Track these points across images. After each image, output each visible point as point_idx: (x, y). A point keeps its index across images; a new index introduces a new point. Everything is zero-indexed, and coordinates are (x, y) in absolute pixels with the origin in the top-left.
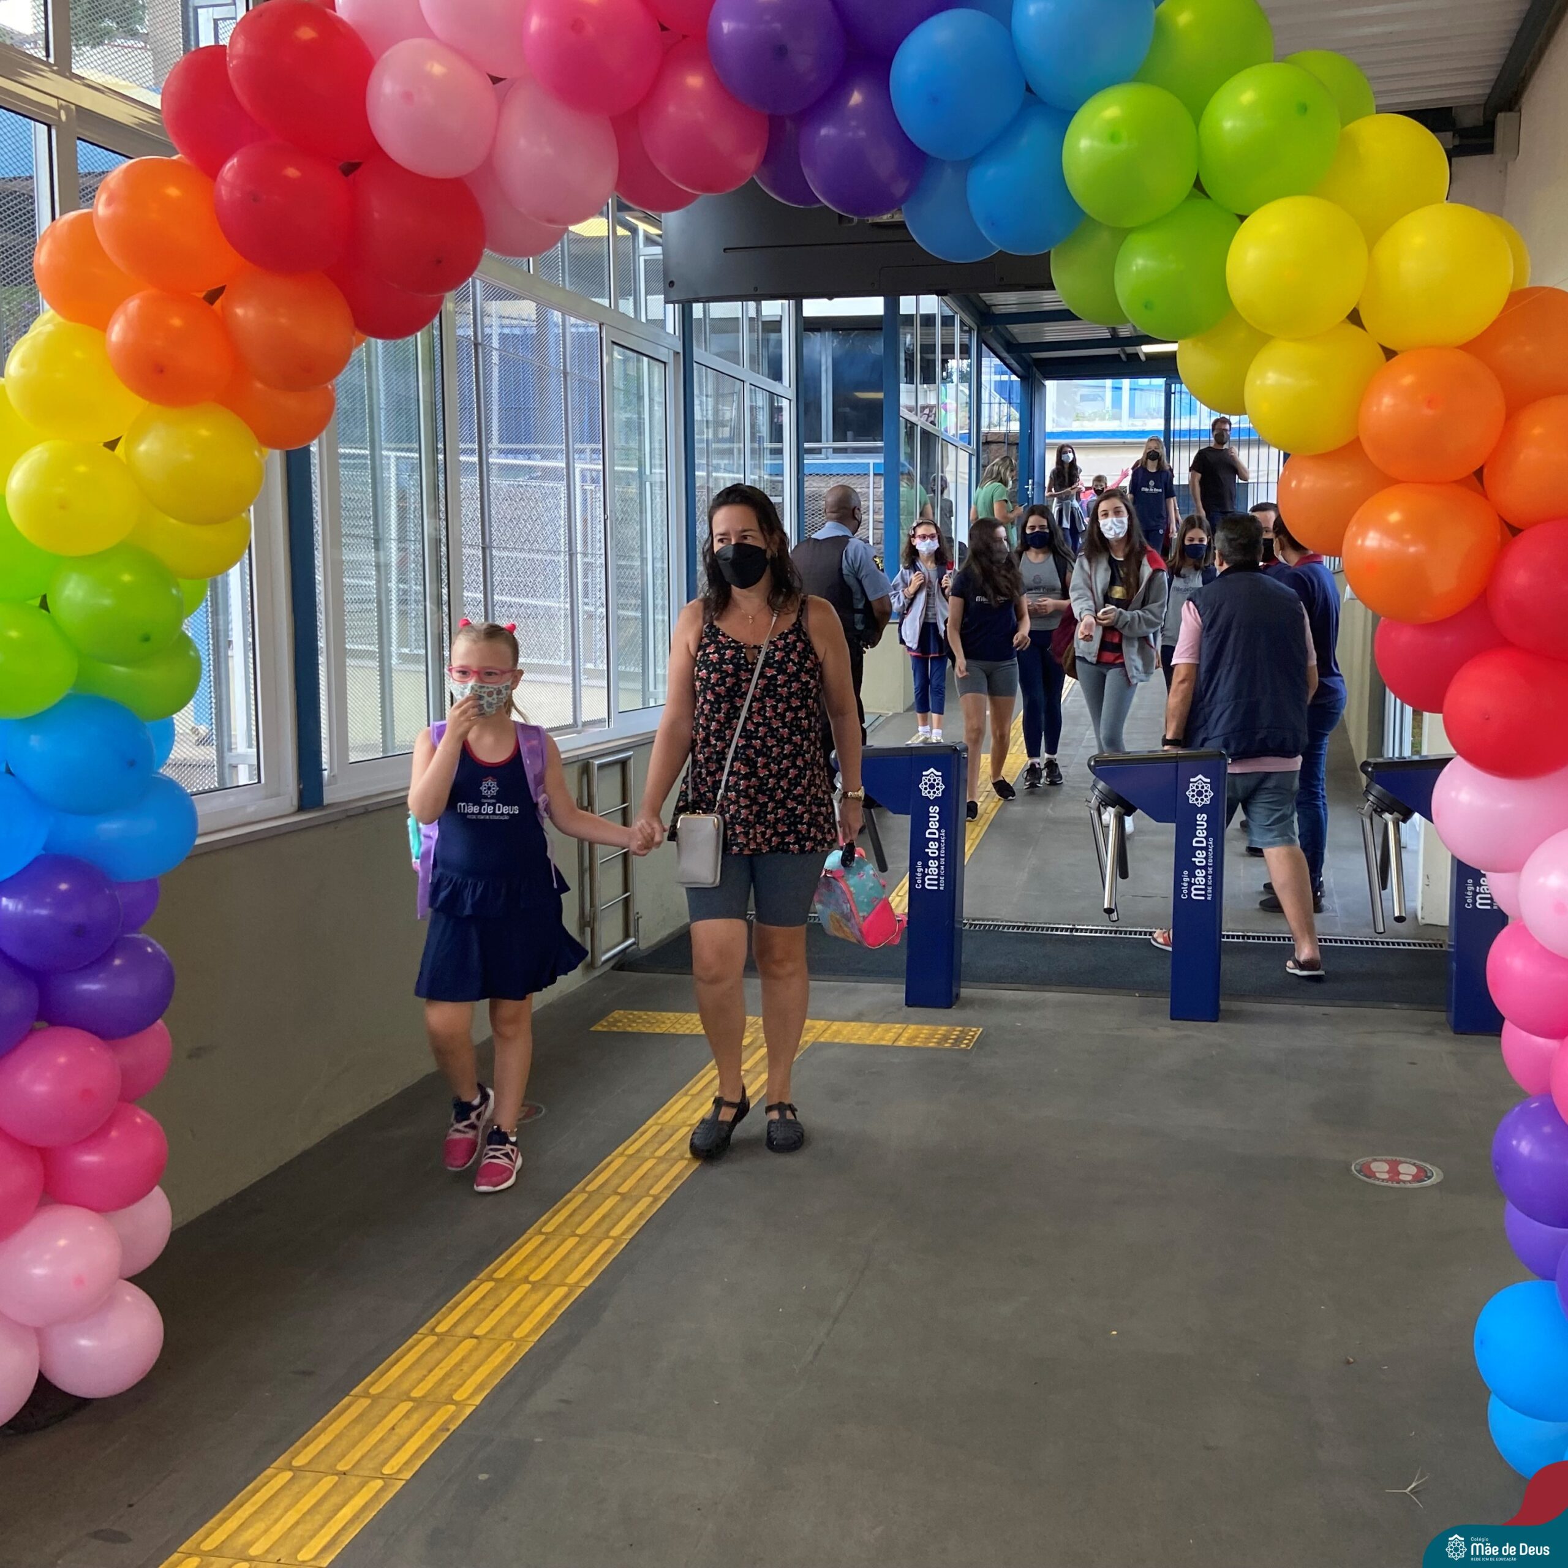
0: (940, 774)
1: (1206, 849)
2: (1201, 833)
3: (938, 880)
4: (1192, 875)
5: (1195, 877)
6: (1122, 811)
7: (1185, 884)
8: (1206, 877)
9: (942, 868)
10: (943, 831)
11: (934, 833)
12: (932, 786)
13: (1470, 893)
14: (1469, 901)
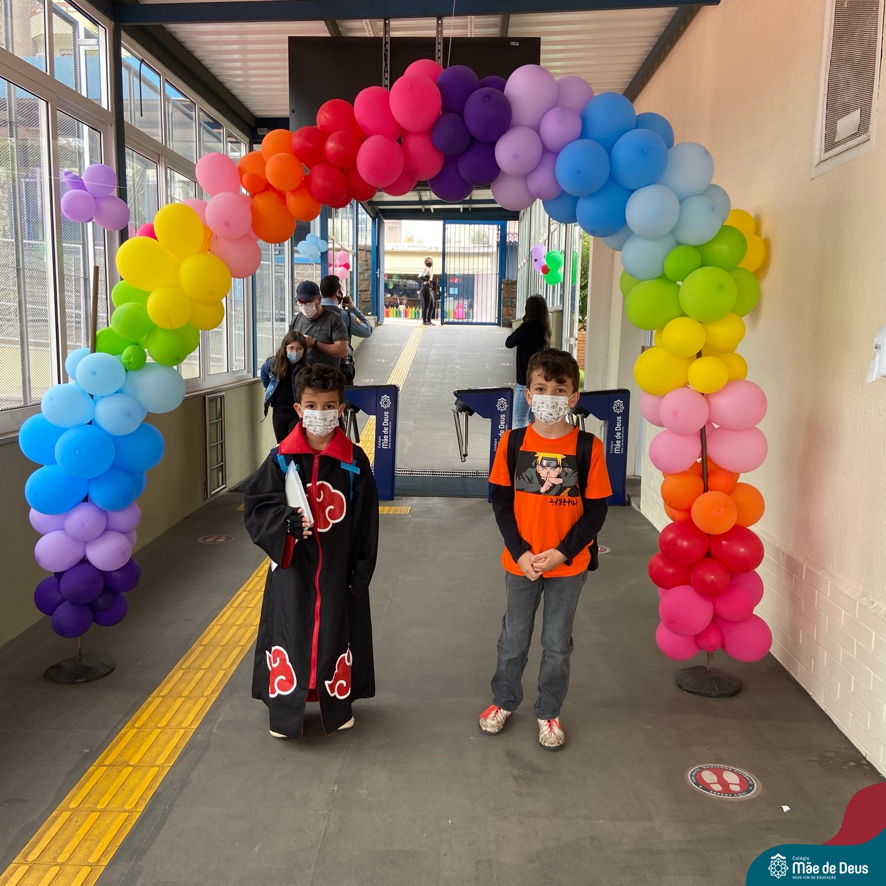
0: (389, 398)
2: (502, 423)
3: (388, 444)
6: (469, 413)
9: (390, 439)
10: (390, 423)
11: (386, 424)
12: (385, 403)
13: (612, 447)
14: (612, 450)
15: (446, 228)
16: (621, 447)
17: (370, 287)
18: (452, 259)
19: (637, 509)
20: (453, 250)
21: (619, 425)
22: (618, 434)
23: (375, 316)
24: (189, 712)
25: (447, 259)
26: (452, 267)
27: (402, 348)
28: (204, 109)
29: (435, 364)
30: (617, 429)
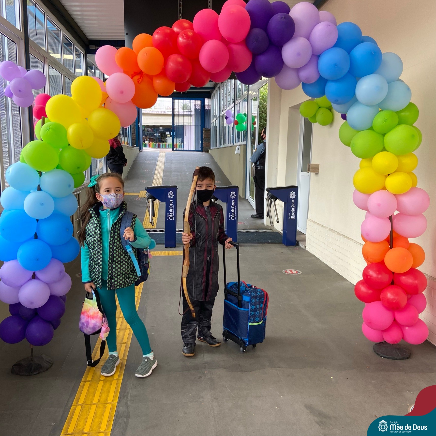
0: (173, 192)
1: (234, 208)
2: (233, 205)
3: (173, 217)
4: (231, 214)
5: (232, 215)
6: (215, 200)
7: (230, 216)
8: (234, 215)
9: (174, 214)
10: (174, 206)
11: (172, 207)
12: (171, 195)
13: (289, 216)
14: (289, 218)
15: (174, 101)
16: (294, 216)
17: (135, 132)
18: (177, 118)
19: (304, 248)
20: (177, 114)
21: (293, 204)
22: (293, 209)
23: (138, 147)
24: (109, 391)
25: (175, 118)
26: (177, 122)
27: (156, 164)
28: (64, 33)
29: (175, 172)
30: (292, 206)
